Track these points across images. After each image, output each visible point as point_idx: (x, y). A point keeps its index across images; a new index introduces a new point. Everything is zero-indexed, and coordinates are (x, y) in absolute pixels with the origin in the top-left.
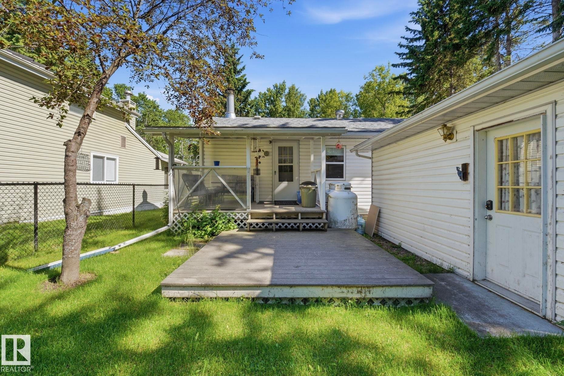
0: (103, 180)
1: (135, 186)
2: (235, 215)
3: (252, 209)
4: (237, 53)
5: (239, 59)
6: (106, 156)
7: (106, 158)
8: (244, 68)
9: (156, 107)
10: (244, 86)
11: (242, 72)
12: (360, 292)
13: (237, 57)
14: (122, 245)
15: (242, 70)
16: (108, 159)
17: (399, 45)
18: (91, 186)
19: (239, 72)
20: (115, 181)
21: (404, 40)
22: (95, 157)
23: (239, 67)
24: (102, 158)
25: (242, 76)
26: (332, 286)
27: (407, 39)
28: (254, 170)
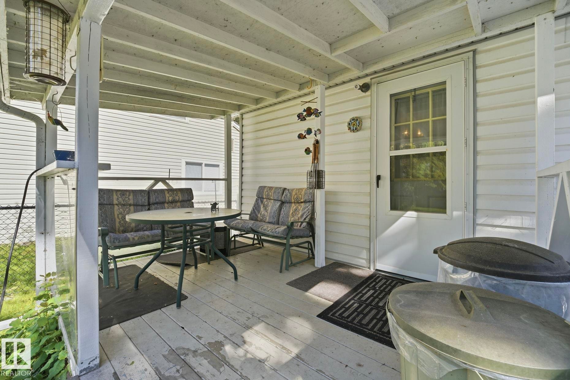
6: (204, 162)
7: (203, 165)
16: (207, 165)
22: (187, 163)
24: (200, 164)
28: (310, 174)
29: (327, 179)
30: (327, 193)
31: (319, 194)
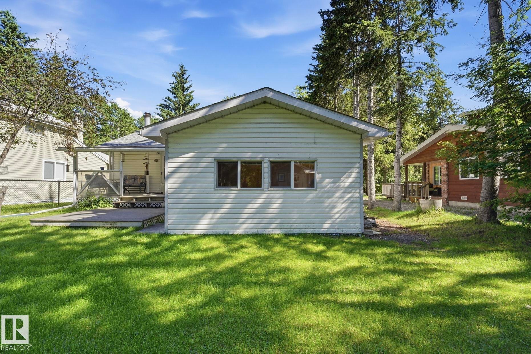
0: (53, 178)
1: (60, 183)
2: (113, 199)
3: (124, 195)
4: (185, 73)
5: (186, 79)
6: (56, 161)
7: (55, 163)
8: (191, 86)
9: (127, 115)
10: (189, 102)
11: (190, 89)
12: (111, 224)
13: (185, 76)
14: (36, 213)
15: (189, 88)
16: (57, 163)
17: (309, 70)
18: (43, 182)
19: (187, 89)
20: (64, 179)
21: (312, 66)
22: (46, 162)
23: (186, 85)
24: (53, 163)
25: (190, 93)
26: (100, 221)
27: (314, 66)
28: (145, 171)
29: (150, 173)
30: (150, 176)
31: (148, 176)
